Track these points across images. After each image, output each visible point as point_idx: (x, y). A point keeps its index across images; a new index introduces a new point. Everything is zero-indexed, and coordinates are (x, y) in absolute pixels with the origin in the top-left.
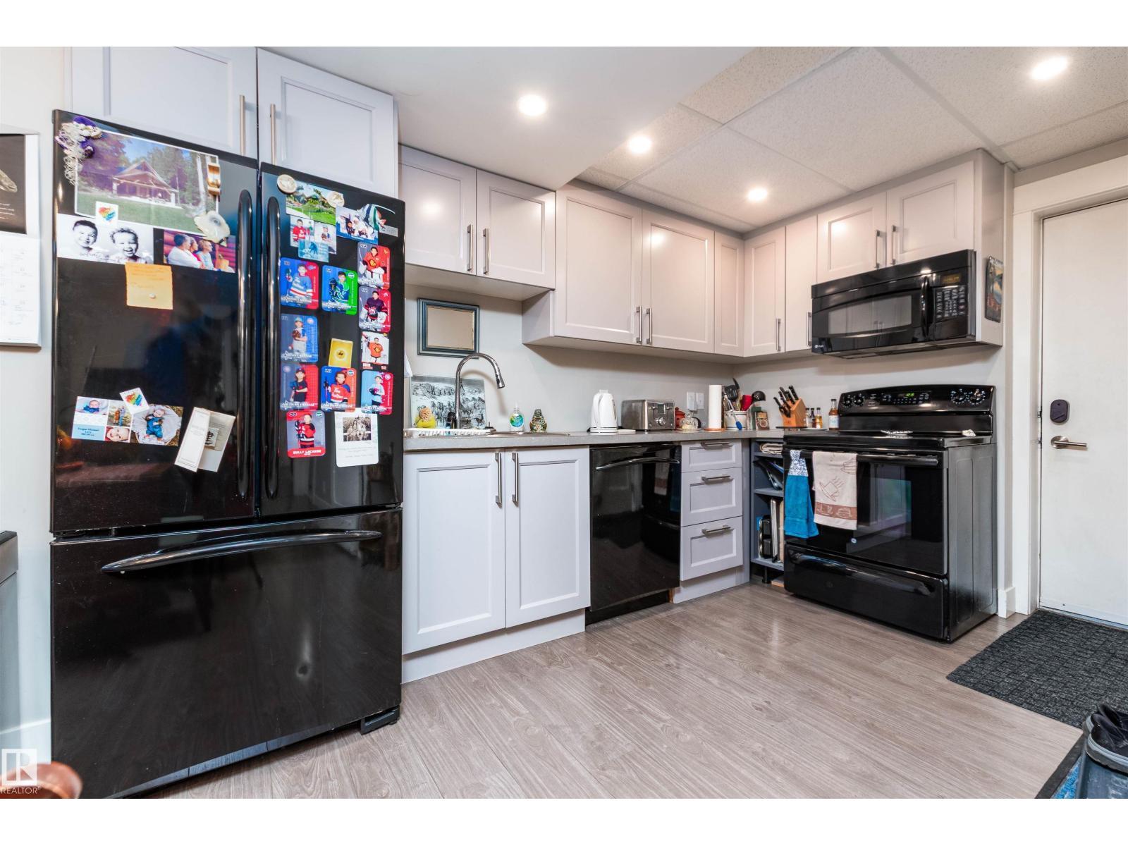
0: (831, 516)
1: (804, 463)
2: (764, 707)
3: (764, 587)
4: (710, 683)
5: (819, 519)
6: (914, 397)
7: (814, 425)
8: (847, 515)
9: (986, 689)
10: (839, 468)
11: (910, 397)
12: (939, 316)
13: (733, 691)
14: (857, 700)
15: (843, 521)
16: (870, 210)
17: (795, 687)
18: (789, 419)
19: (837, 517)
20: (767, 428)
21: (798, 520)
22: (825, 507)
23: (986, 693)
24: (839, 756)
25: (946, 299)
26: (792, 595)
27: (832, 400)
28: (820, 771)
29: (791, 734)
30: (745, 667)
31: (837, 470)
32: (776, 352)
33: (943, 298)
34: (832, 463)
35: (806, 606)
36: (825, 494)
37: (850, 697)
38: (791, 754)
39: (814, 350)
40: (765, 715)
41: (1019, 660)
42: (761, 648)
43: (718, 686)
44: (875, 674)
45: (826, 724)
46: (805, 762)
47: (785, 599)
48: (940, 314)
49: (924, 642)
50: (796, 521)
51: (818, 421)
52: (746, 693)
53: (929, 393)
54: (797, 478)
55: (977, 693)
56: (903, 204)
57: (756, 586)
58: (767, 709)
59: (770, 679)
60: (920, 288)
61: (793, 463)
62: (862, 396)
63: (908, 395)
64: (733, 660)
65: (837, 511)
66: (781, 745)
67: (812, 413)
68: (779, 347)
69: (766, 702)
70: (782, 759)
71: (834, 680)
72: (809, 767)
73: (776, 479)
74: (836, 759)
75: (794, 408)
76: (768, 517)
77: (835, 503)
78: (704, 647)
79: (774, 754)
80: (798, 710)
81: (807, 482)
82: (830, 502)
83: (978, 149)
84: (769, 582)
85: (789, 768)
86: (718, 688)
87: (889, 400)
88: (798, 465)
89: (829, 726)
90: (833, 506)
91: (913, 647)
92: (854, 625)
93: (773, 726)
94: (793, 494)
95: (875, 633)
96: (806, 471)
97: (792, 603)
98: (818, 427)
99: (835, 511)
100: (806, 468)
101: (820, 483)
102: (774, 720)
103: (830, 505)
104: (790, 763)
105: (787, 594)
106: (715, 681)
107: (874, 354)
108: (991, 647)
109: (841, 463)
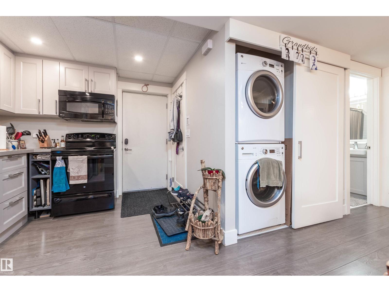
0: (77, 180)
1: (63, 162)
2: (85, 258)
3: (36, 220)
4: (56, 266)
5: (71, 182)
6: (95, 136)
7: (56, 146)
8: (84, 178)
9: (130, 215)
10: (80, 162)
11: (93, 136)
12: (107, 113)
13: (68, 262)
14: (108, 236)
15: (83, 180)
16: (82, 70)
17: (88, 245)
18: (43, 144)
19: (80, 180)
20: (25, 148)
21: (61, 185)
22: (74, 177)
23: (131, 216)
24: (119, 253)
25: (109, 108)
26: (54, 218)
27: (62, 136)
28: (119, 260)
29: (102, 258)
30: (64, 251)
31: (79, 163)
32: (38, 114)
33: (108, 107)
34: (77, 160)
35: (64, 219)
36: (74, 172)
37: (106, 237)
38: (108, 263)
39: (59, 116)
40: (89, 260)
41: (129, 206)
42: (63, 241)
43: (60, 265)
44: (106, 227)
45: (108, 248)
46: (114, 261)
47: (53, 220)
48: (107, 112)
49: (108, 212)
50: (60, 186)
51: (58, 144)
52: (75, 258)
53: (99, 136)
54: (60, 168)
55: (129, 217)
56: (94, 73)
57: (33, 221)
58: (87, 258)
59: (77, 248)
60: (102, 103)
61: (57, 162)
62: (76, 135)
63: (92, 136)
64: (56, 252)
65: (80, 178)
66: (103, 263)
67: (54, 141)
68: (40, 112)
69: (84, 256)
70: (107, 266)
71: (97, 235)
72: (116, 262)
73: (44, 170)
74: (119, 254)
75: (46, 139)
76: (39, 187)
77: (78, 175)
78: (35, 257)
79: (104, 267)
80: (97, 250)
81: (65, 169)
82: (77, 175)
83: (115, 67)
84: (38, 217)
85: (111, 267)
86: (60, 266)
87: (86, 137)
88: (60, 163)
89: (109, 248)
90: (78, 176)
91: (107, 215)
92: (86, 217)
93: (95, 260)
94: (58, 175)
95: (94, 216)
96: (64, 165)
97: (57, 220)
98: (58, 147)
99: (79, 178)
100: (64, 163)
101: (72, 168)
102: (93, 259)
103: (76, 176)
104: (110, 265)
105: (51, 218)
106: (57, 264)
107: (81, 121)
108: (122, 205)
109: (81, 160)
